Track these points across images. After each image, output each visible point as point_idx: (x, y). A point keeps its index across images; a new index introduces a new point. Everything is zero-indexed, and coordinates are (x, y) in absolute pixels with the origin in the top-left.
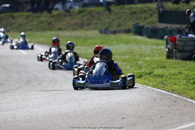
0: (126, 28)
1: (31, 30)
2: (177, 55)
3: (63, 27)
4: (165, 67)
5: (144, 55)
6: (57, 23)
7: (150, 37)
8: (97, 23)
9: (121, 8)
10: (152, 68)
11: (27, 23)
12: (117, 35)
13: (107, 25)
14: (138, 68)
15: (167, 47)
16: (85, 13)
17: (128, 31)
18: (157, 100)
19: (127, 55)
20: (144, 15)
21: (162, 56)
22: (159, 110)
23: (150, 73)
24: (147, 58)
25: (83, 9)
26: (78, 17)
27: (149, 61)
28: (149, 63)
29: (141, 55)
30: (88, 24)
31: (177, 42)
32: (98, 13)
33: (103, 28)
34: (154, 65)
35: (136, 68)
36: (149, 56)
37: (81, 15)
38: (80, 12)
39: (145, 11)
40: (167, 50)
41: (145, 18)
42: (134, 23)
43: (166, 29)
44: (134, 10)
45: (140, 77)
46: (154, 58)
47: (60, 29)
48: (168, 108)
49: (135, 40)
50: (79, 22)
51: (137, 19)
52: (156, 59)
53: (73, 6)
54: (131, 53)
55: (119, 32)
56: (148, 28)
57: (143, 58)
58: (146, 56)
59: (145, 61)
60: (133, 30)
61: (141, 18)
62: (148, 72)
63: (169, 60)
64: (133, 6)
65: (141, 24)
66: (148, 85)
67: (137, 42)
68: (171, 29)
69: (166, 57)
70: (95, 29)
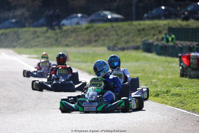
0: (135, 44)
1: (37, 46)
2: (192, 73)
3: (70, 44)
4: (181, 86)
5: (156, 73)
6: (63, 40)
7: (159, 54)
8: (104, 40)
9: (129, 25)
10: (168, 86)
11: (33, 38)
12: (126, 52)
13: (115, 42)
14: (154, 86)
15: (180, 65)
16: (92, 29)
17: (137, 48)
18: (179, 119)
19: (139, 73)
20: (152, 32)
21: (175, 74)
22: (184, 130)
23: (167, 91)
24: (160, 76)
25: (90, 25)
26: (85, 33)
27: (163, 79)
28: (164, 81)
29: (154, 73)
30: (96, 41)
31: (191, 60)
32: (106, 29)
33: (111, 45)
34: (169, 83)
35: (152, 86)
36: (162, 74)
37: (88, 31)
38: (87, 28)
39: (153, 28)
40: (181, 68)
41: (154, 35)
42: (143, 39)
43: (177, 47)
44: (142, 27)
45: (157, 95)
46: (167, 76)
47: (67, 45)
48: (191, 128)
49: (144, 57)
50: (87, 38)
51: (146, 36)
52: (169, 77)
53: (80, 22)
54: (143, 70)
55: (128, 49)
56: (157, 45)
57: (156, 76)
58: (158, 74)
59: (159, 79)
60: (142, 47)
61: (150, 34)
62: (165, 90)
63: (183, 78)
64: (142, 22)
65: (151, 41)
66: (166, 104)
67: (147, 60)
68: (181, 46)
69: (179, 75)
70: (103, 45)
